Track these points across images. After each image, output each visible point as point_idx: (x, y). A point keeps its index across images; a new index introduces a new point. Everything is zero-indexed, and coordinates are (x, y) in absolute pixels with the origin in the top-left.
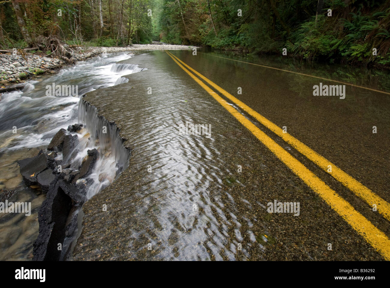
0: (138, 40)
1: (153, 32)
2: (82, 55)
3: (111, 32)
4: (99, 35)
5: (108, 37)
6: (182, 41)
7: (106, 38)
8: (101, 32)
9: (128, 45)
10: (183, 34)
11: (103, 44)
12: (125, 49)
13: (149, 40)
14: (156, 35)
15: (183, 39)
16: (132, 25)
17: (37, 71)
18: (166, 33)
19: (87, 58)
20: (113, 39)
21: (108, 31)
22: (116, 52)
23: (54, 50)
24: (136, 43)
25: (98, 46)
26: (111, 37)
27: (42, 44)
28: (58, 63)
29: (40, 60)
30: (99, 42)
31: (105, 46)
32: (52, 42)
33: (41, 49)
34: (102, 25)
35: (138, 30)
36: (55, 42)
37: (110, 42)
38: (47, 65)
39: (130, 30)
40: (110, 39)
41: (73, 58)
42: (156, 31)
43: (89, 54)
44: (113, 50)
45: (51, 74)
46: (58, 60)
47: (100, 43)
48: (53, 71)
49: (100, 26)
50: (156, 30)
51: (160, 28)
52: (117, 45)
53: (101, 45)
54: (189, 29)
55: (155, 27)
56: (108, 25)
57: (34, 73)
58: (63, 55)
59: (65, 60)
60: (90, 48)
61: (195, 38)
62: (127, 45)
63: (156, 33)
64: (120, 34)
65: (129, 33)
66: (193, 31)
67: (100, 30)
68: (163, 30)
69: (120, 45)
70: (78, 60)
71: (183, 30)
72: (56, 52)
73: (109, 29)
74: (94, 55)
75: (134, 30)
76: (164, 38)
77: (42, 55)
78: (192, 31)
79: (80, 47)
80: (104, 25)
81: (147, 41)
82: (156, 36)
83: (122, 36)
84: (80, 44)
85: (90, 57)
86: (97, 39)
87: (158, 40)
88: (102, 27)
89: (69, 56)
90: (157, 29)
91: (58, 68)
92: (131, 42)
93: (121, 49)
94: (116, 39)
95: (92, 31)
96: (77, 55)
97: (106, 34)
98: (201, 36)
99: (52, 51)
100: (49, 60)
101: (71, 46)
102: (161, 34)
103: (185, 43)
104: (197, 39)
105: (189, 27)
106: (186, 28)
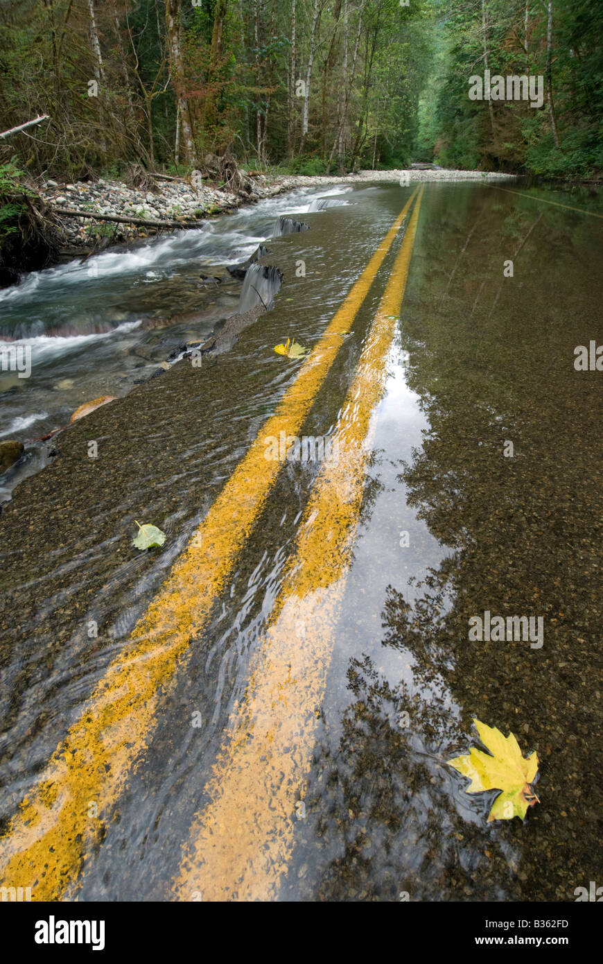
0: (376, 162)
1: (420, 138)
2: (267, 189)
3: (321, 144)
4: (297, 151)
5: (312, 155)
6: (479, 161)
7: (310, 158)
8: (302, 144)
9: (351, 171)
10: (483, 141)
11: (303, 169)
12: (340, 179)
13: (402, 161)
14: (425, 146)
15: (482, 155)
16: (364, 125)
17: (212, 208)
18: (448, 139)
19: (273, 195)
20: (323, 158)
21: (316, 141)
22: (322, 186)
23: (229, 178)
24: (370, 168)
25: (291, 174)
26: (319, 154)
27: (213, 168)
28: (234, 200)
29: (212, 194)
30: (295, 165)
31: (304, 174)
32: (226, 166)
33: (212, 176)
34: (305, 130)
35: (380, 136)
36: (231, 165)
37: (315, 166)
38: (222, 202)
39: (359, 137)
40: (316, 160)
41: (253, 194)
42: (427, 136)
43: (277, 188)
44: (319, 182)
45: (228, 214)
46: (233, 197)
47: (297, 169)
48: (230, 211)
49: (301, 131)
50: (426, 133)
51: (438, 128)
52: (327, 172)
53: (297, 172)
54: (500, 129)
55: (427, 125)
56: (316, 129)
57: (209, 212)
58: (241, 189)
59: (243, 196)
60: (280, 178)
61: (511, 152)
62: (348, 173)
63: (427, 140)
64: (337, 148)
65: (357, 145)
66: (508, 135)
67: (299, 141)
68: (444, 134)
69: (333, 172)
70: (261, 198)
71: (486, 133)
72: (231, 183)
73: (318, 136)
74: (284, 191)
75: (367, 139)
76: (442, 153)
77: (213, 186)
78: (506, 133)
79: (263, 176)
80: (310, 129)
81: (397, 162)
82: (426, 150)
83: (340, 151)
84: (263, 169)
85: (279, 193)
86: (293, 160)
87: (427, 159)
88: (304, 134)
89: (248, 189)
90: (429, 130)
91: (233, 208)
92: (358, 165)
93: (334, 179)
94: (328, 158)
95: (284, 142)
96: (259, 188)
97: (310, 148)
98: (526, 147)
99: (225, 181)
100: (222, 194)
101: (251, 174)
102: (438, 142)
103: (485, 164)
104: (516, 155)
105: (502, 125)
106: (494, 126)
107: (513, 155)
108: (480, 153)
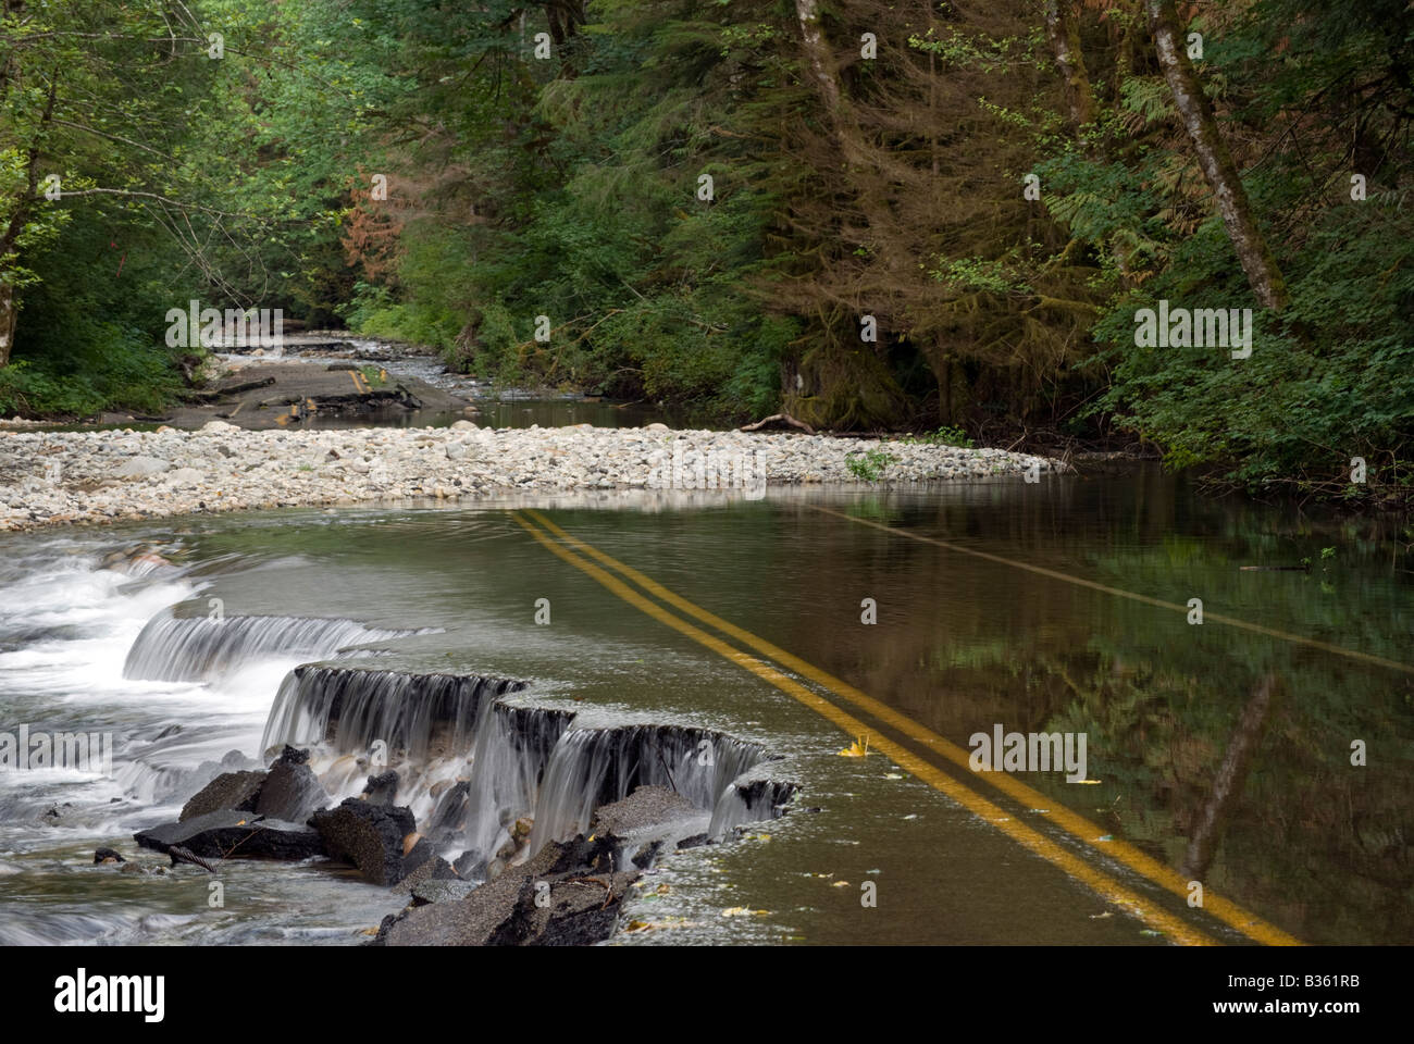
6: (789, 358)
15: (806, 323)
54: (899, 171)
61: (1002, 316)
66: (959, 210)
71: (810, 189)
103: (832, 388)
104: (1037, 330)
105: (905, 145)
106: (858, 153)
107: (1016, 328)
108: (792, 313)
